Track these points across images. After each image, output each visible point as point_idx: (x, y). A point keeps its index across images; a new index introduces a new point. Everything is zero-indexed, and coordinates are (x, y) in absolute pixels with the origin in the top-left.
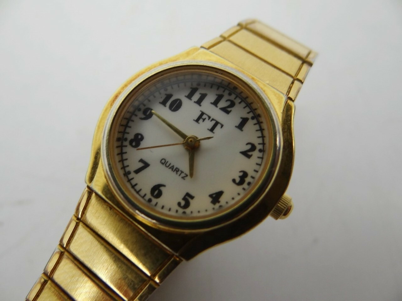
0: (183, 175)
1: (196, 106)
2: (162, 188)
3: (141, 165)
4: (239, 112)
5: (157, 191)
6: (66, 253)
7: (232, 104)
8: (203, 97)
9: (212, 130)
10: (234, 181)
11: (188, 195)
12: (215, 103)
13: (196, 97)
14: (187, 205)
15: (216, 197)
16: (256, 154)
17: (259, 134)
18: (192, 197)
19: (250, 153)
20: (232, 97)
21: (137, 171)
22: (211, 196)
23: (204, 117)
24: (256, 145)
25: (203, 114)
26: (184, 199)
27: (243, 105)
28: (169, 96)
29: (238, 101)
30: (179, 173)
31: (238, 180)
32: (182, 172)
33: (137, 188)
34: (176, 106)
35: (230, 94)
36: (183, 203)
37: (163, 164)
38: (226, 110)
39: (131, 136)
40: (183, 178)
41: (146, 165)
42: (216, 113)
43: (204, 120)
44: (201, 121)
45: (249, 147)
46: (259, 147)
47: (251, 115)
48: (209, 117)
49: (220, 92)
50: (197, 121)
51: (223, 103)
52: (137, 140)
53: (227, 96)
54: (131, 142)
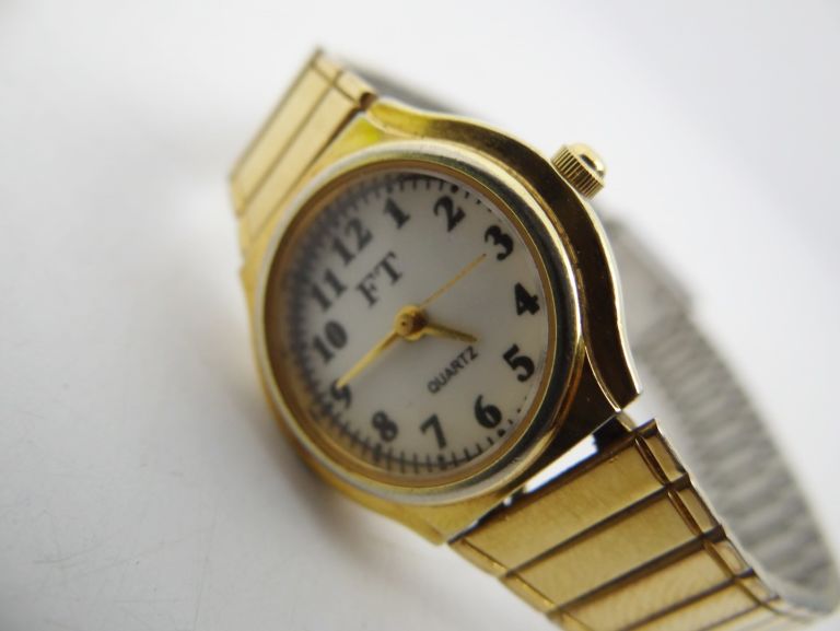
0: (468, 356)
1: (345, 295)
2: (485, 404)
3: (431, 432)
4: (374, 216)
5: (487, 415)
7: (356, 224)
8: (331, 278)
9: (395, 276)
10: (501, 257)
11: (507, 356)
12: (347, 257)
13: (328, 291)
14: (527, 363)
15: (526, 302)
16: (458, 200)
17: (422, 184)
18: (515, 349)
19: (455, 211)
20: (343, 221)
21: (442, 442)
22: (520, 311)
23: (367, 285)
24: (440, 194)
25: (361, 288)
26: (514, 365)
27: (361, 203)
28: (318, 344)
29: (352, 213)
30: (462, 362)
31: (501, 249)
32: (462, 356)
33: (472, 451)
34: (337, 335)
35: (337, 224)
36: (522, 370)
37: (437, 389)
38: (364, 240)
39: (374, 436)
40: (474, 357)
41: (433, 422)
42: (367, 260)
43: (373, 288)
44: (373, 293)
45: (442, 211)
46: (447, 191)
47: (383, 192)
48: (370, 276)
49: (328, 242)
50: (372, 301)
51: (351, 243)
52: (385, 425)
53: (339, 233)
54: (386, 438)
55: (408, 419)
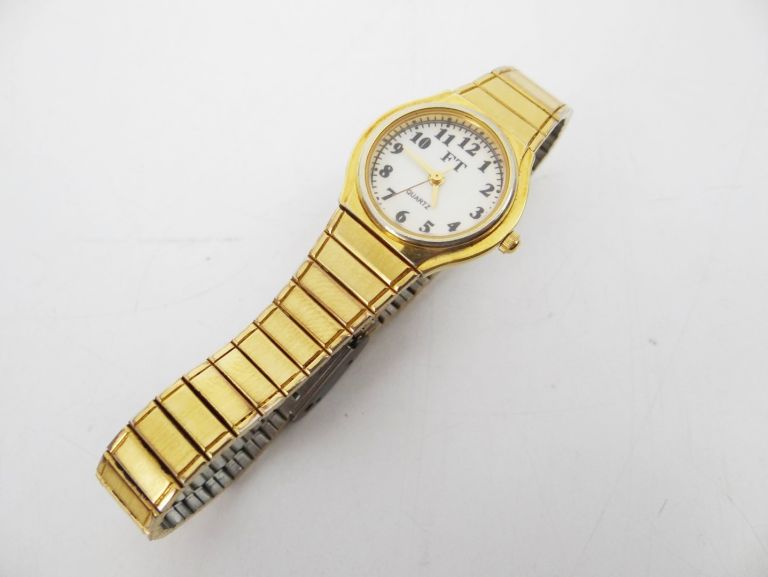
0: (426, 205)
1: (445, 146)
2: (406, 215)
3: (389, 193)
4: (483, 155)
5: (401, 216)
6: (315, 264)
7: (478, 148)
8: (451, 138)
9: (456, 169)
10: (471, 215)
11: (429, 222)
12: (462, 145)
13: (445, 137)
14: (427, 230)
15: (453, 227)
16: (493, 194)
17: (499, 177)
18: (432, 225)
19: (488, 193)
20: (478, 141)
21: (385, 198)
22: (449, 225)
23: (450, 156)
24: (495, 186)
25: (449, 154)
26: (426, 225)
27: (488, 149)
28: (419, 135)
29: (482, 145)
30: (423, 203)
31: (475, 214)
32: (425, 203)
33: (384, 212)
34: (425, 144)
35: (476, 139)
36: (424, 228)
37: (409, 193)
38: (470, 152)
39: (380, 167)
40: (426, 208)
41: (393, 193)
42: (462, 155)
43: (450, 159)
44: (447, 159)
45: (488, 187)
46: (497, 188)
47: (494, 159)
48: (455, 157)
49: (468, 135)
50: (444, 159)
51: (469, 146)
52: (387, 171)
53: (473, 140)
54: (381, 173)
55: (392, 181)
